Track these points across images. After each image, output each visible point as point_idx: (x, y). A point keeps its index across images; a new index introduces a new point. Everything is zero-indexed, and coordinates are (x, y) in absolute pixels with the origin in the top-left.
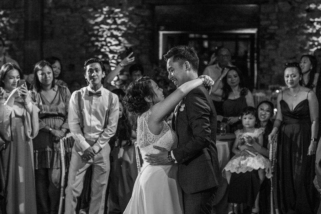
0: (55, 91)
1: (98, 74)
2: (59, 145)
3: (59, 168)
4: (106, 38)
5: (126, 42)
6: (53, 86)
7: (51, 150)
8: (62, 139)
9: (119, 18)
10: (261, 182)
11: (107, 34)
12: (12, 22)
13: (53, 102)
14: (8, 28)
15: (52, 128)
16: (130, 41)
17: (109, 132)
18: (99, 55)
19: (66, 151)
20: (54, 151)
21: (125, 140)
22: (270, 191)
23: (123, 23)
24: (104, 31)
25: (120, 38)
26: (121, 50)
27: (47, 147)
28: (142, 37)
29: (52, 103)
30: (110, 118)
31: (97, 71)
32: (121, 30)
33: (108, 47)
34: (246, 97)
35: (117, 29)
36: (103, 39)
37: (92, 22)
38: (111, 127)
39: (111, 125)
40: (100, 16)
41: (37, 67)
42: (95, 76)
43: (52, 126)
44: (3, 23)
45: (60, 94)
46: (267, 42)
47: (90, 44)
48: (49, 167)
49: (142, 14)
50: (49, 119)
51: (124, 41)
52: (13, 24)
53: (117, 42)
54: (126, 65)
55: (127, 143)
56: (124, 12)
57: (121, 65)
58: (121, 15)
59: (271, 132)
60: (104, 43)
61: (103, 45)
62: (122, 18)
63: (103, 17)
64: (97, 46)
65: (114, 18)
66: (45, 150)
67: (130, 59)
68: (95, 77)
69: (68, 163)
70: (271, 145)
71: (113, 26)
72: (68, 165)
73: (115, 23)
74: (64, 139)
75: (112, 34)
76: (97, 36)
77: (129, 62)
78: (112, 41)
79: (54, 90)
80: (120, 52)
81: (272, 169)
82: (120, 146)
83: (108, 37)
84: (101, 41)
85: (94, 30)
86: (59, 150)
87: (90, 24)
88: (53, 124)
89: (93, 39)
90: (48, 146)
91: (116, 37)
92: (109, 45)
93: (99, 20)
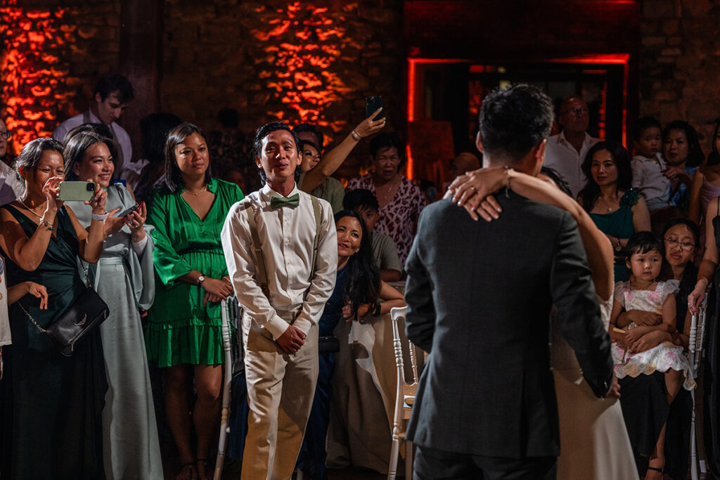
0: (212, 192)
1: (288, 154)
2: (219, 314)
3: (219, 364)
4: (293, 73)
5: (338, 82)
6: (207, 181)
7: (201, 324)
8: (225, 300)
9: (325, 29)
10: (670, 401)
11: (295, 65)
12: (84, 35)
13: (208, 217)
14: (74, 48)
15: (203, 275)
16: (347, 81)
17: (325, 286)
18: (278, 111)
19: (232, 327)
20: (207, 327)
21: (366, 303)
22: (691, 421)
23: (332, 40)
24: (290, 57)
25: (325, 73)
26: (326, 100)
27: (192, 318)
28: (374, 72)
29: (205, 218)
30: (322, 254)
31: (286, 148)
32: (328, 55)
33: (299, 92)
34: (633, 208)
35: (320, 54)
36: (287, 75)
37: (262, 37)
38: (328, 275)
39: (326, 270)
40: (281, 24)
41: (173, 139)
42: (284, 158)
43: (205, 271)
44: (63, 38)
45: (223, 200)
46: (657, 85)
47: (258, 87)
48: (198, 363)
49: (376, 19)
50: (199, 254)
51: (333, 80)
52: (85, 40)
53: (318, 83)
54: (365, 135)
55: (370, 310)
56: (335, 15)
57: (356, 136)
58: (328, 22)
59: (693, 288)
60: (289, 84)
61: (286, 89)
62: (331, 27)
63: (287, 24)
64: (274, 89)
65: (312, 29)
66: (188, 322)
67: (376, 123)
68: (283, 162)
69: (236, 354)
70: (694, 318)
71: (309, 47)
72: (236, 357)
73: (314, 38)
74: (230, 299)
75: (307, 62)
76: (273, 68)
77: (373, 128)
78: (306, 79)
79: (208, 190)
80: (324, 105)
81: (694, 371)
82: (353, 317)
83: (298, 70)
84: (283, 80)
85: (267, 55)
86: (219, 324)
87: (258, 41)
88: (206, 267)
89: (264, 74)
90: (195, 316)
91: (317, 71)
92: (300, 88)
93: (280, 31)
